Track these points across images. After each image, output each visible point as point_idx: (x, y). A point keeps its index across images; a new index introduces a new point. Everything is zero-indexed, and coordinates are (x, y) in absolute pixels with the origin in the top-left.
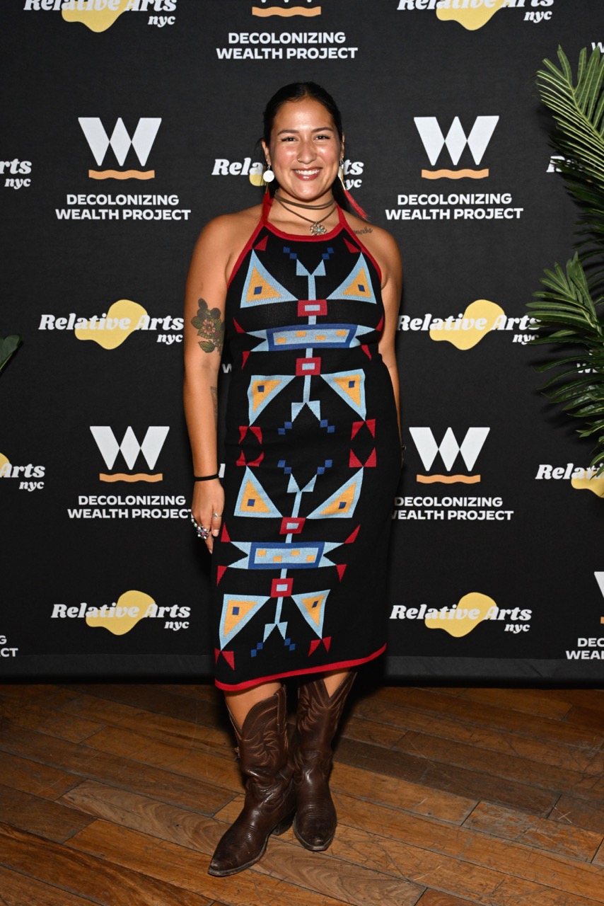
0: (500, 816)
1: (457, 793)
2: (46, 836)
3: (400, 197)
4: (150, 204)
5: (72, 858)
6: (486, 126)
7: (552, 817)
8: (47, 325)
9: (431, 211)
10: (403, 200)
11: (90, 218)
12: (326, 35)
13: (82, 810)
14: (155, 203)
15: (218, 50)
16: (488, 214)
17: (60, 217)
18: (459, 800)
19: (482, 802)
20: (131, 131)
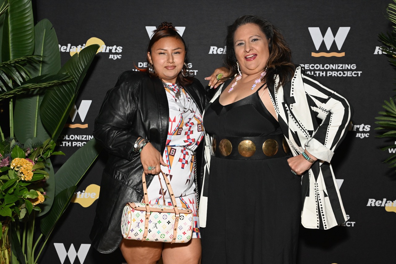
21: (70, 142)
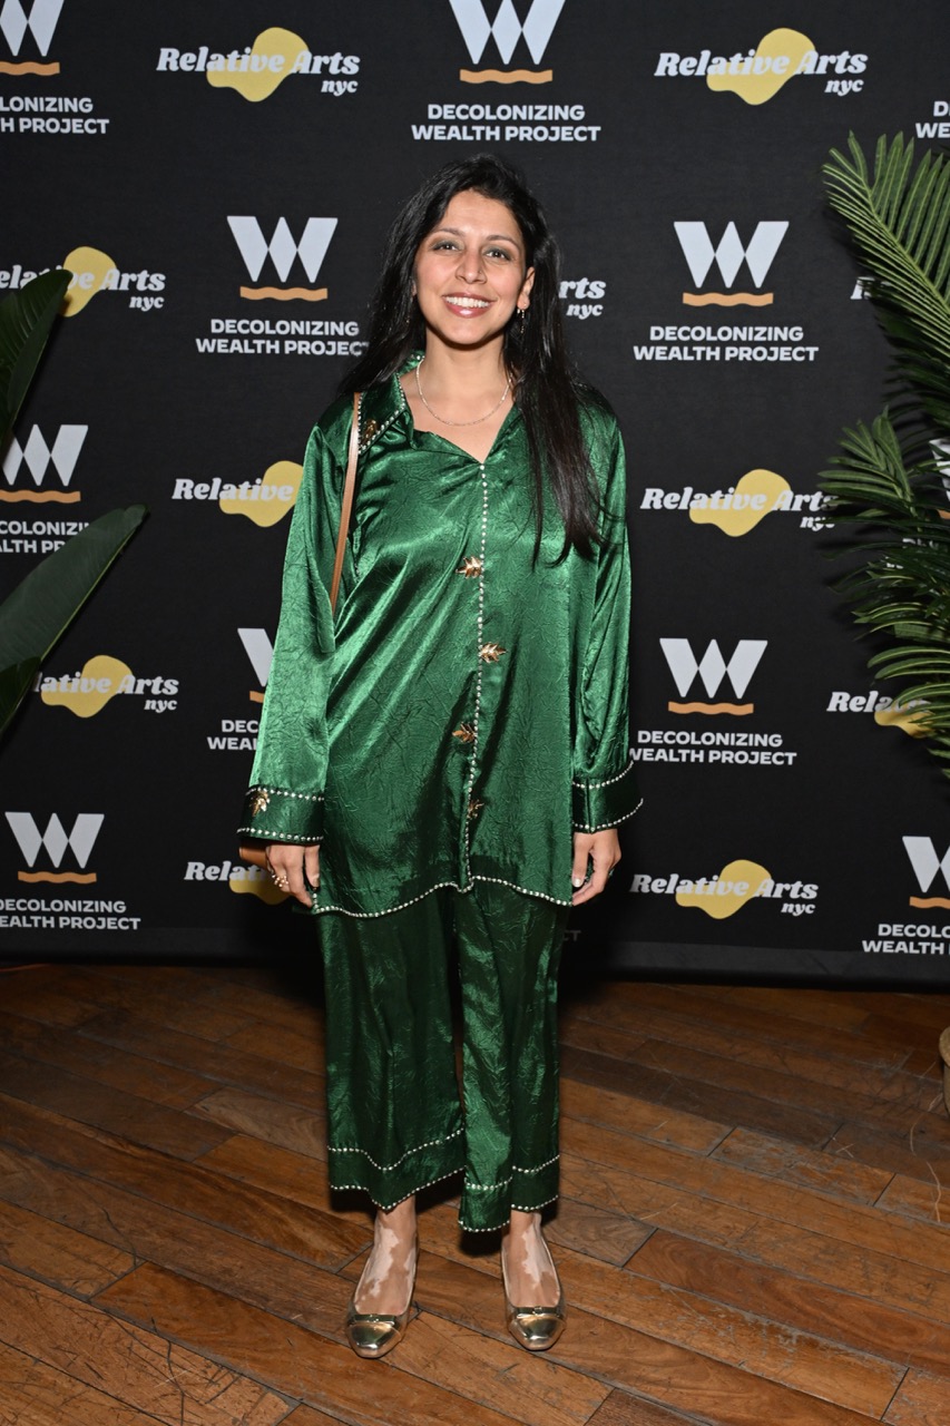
0: (760, 1146)
1: (706, 1116)
2: (170, 1152)
3: (653, 329)
4: (321, 333)
5: (204, 1179)
6: (771, 234)
7: (828, 1150)
8: (183, 493)
9: (694, 349)
10: (657, 333)
11: (241, 351)
12: (558, 108)
13: (218, 1122)
14: (327, 333)
15: (414, 128)
16: (771, 354)
17: (201, 349)
18: (709, 1125)
19: (739, 1129)
20: (297, 234)
21: (34, 542)
